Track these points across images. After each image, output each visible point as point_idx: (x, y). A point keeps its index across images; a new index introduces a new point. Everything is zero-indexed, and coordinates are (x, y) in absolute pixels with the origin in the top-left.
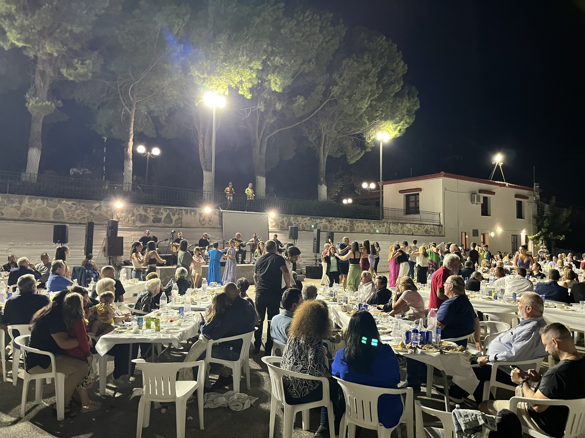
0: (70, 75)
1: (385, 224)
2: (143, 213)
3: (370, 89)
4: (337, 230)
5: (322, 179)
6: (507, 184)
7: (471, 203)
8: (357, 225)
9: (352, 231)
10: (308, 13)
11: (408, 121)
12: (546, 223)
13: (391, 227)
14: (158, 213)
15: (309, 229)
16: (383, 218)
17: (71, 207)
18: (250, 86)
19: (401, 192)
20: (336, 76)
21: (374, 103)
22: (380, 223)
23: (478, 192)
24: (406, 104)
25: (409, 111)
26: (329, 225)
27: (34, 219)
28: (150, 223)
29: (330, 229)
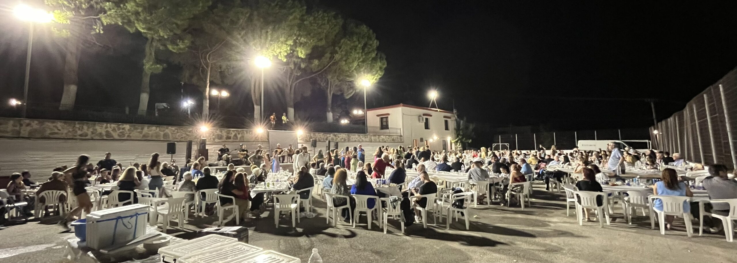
0: (174, 49)
1: (369, 136)
2: (220, 133)
3: (357, 56)
4: (340, 141)
5: (329, 109)
6: (439, 110)
7: (418, 122)
8: (352, 137)
9: (349, 141)
10: (320, 12)
11: (380, 74)
12: (461, 133)
13: (372, 138)
14: (229, 133)
15: (323, 140)
16: (367, 132)
17: (174, 131)
18: (286, 54)
19: (378, 116)
20: (337, 48)
21: (360, 63)
22: (365, 135)
23: (422, 115)
24: (379, 64)
25: (381, 68)
26: (335, 138)
27: (151, 139)
28: (224, 139)
29: (336, 140)
